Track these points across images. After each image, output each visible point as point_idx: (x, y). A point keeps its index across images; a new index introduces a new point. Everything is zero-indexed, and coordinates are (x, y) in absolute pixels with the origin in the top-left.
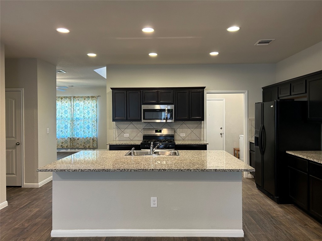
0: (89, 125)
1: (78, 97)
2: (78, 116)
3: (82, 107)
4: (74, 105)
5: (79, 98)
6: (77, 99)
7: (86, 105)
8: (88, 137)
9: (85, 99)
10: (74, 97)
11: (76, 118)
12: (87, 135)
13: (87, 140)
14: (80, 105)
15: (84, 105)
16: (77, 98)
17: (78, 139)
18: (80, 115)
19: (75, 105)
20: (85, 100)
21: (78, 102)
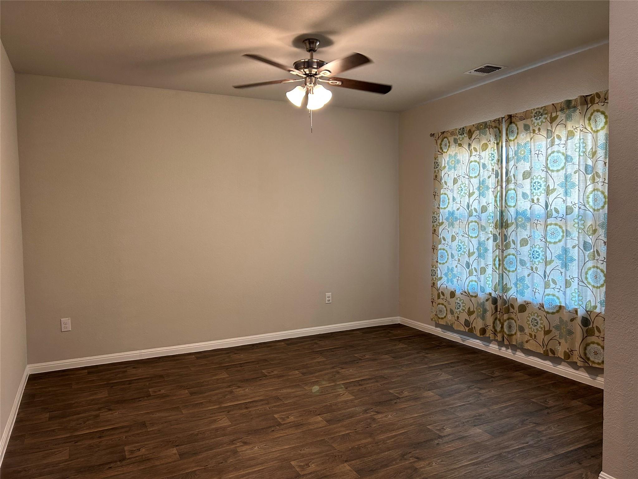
0: (569, 246)
1: (526, 116)
2: (524, 205)
3: (542, 158)
4: (511, 154)
5: (528, 122)
6: (521, 124)
7: (556, 148)
8: (563, 304)
9: (552, 120)
10: (511, 119)
11: (517, 212)
12: (561, 295)
13: (561, 320)
14: (533, 152)
15: (549, 151)
16: (522, 119)
17: (523, 308)
18: (533, 201)
19: (516, 153)
20: (554, 124)
21: (524, 138)
